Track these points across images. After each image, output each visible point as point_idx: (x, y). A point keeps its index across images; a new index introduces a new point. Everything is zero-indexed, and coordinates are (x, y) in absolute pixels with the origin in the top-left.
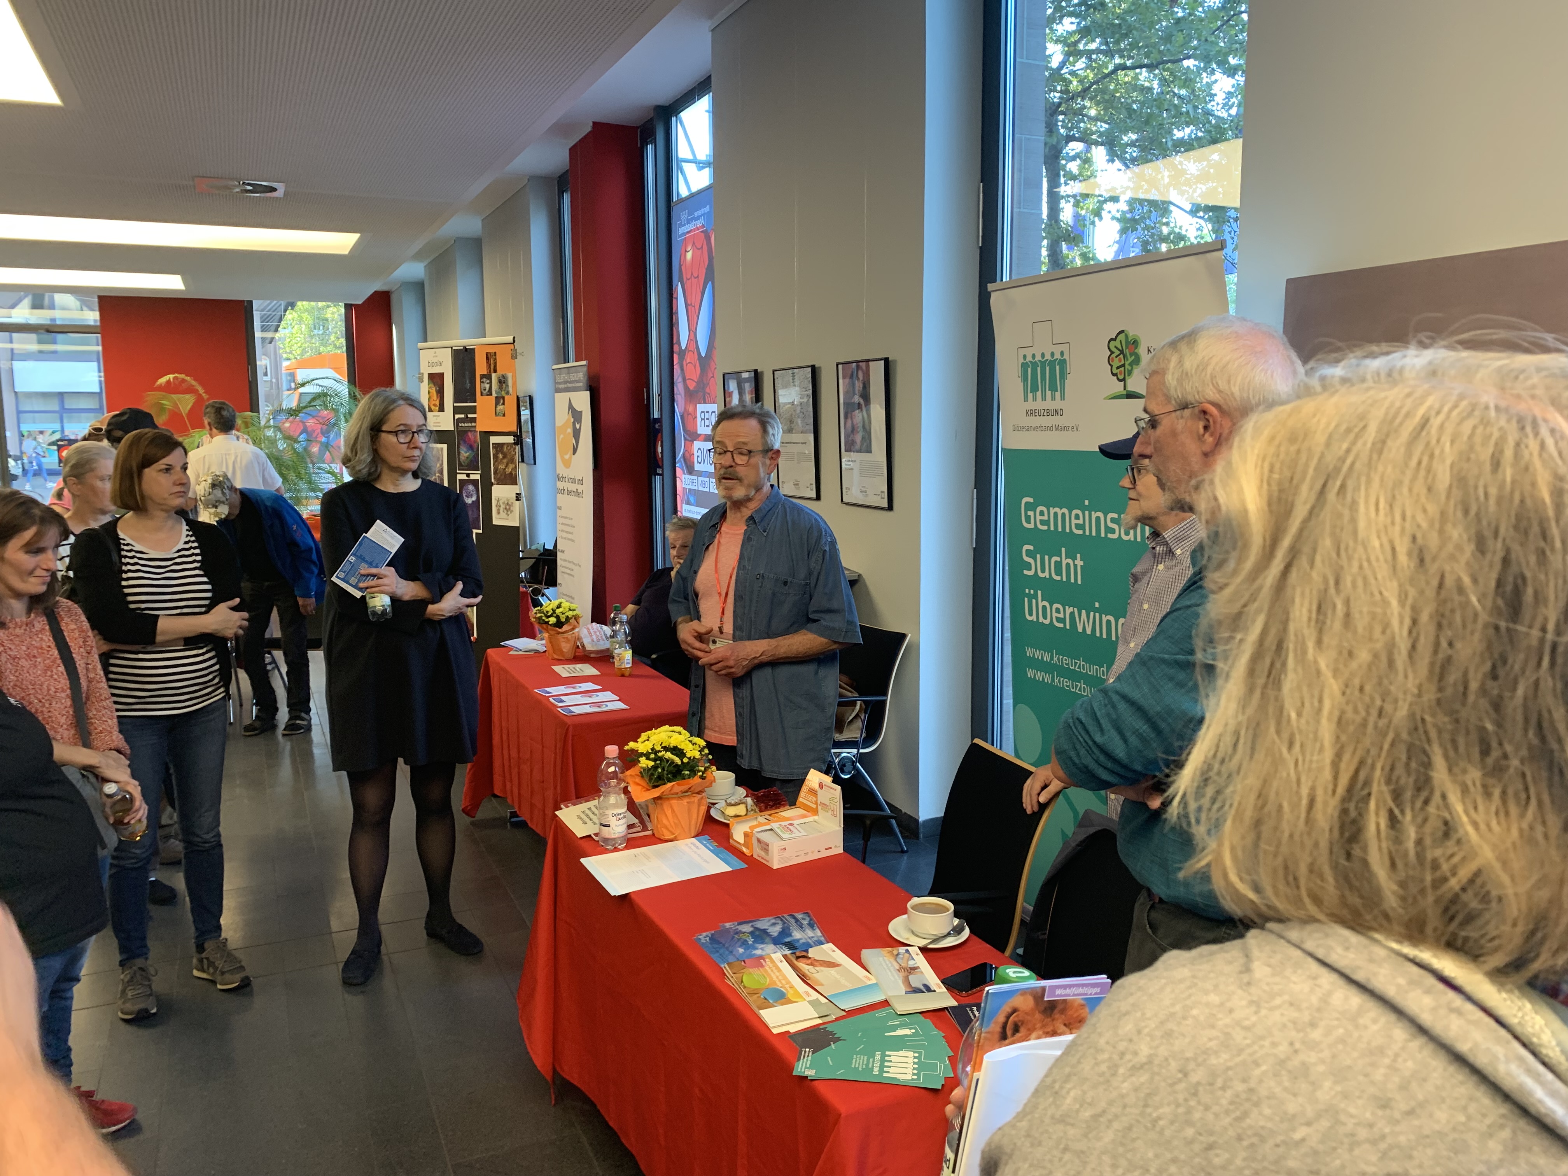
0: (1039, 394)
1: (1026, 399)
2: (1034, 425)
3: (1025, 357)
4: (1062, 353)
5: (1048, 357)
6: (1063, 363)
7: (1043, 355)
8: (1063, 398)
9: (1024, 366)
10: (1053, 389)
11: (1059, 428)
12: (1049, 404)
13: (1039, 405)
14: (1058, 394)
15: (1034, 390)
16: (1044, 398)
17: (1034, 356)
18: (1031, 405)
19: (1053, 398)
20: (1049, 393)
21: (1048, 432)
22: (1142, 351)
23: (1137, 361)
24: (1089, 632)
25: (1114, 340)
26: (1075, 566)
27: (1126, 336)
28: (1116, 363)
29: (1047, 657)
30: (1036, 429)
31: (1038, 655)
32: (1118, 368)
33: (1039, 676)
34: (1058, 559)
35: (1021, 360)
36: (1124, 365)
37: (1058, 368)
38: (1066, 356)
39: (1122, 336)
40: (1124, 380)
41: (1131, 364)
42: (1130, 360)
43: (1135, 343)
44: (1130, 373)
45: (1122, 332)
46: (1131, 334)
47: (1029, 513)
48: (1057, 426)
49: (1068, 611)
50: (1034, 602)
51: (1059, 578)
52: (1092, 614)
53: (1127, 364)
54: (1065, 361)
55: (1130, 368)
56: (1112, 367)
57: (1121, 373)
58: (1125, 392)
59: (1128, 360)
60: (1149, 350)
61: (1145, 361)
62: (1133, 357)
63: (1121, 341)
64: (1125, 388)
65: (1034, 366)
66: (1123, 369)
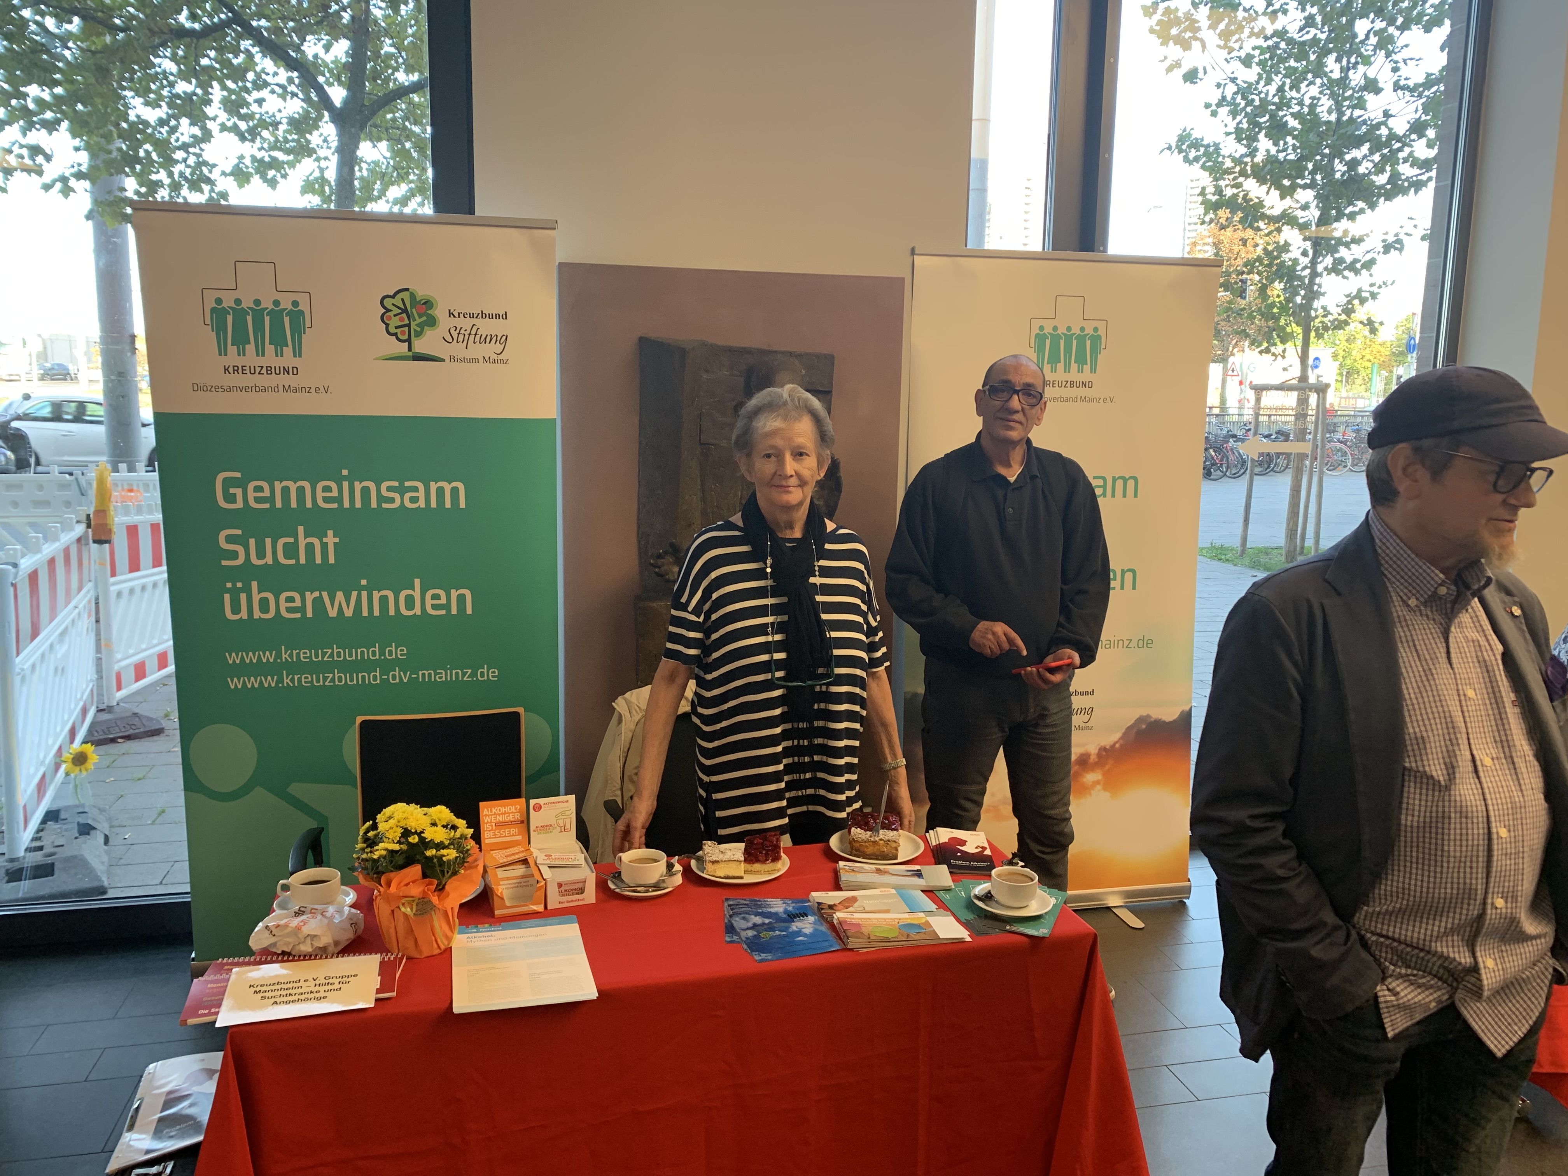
0: (250, 347)
1: (223, 352)
2: (241, 385)
3: (219, 302)
4: (296, 303)
5: (267, 305)
6: (297, 314)
7: (257, 302)
8: (298, 355)
9: (218, 312)
10: (279, 344)
11: (291, 390)
12: (271, 361)
13: (253, 361)
14: (288, 350)
15: (240, 341)
16: (260, 353)
17: (238, 301)
18: (236, 360)
19: (279, 354)
20: (270, 348)
21: (269, 394)
22: (440, 312)
23: (432, 322)
24: (349, 613)
25: (393, 297)
26: (324, 546)
27: (413, 296)
28: (394, 322)
29: (268, 657)
30: (244, 389)
31: (251, 657)
32: (396, 328)
33: (253, 682)
34: (292, 540)
35: (210, 304)
36: (409, 325)
37: (287, 319)
38: (303, 306)
39: (405, 295)
40: (409, 341)
41: (421, 325)
42: (418, 321)
43: (428, 304)
44: (419, 334)
45: (407, 290)
46: (421, 293)
47: (232, 491)
48: (287, 387)
49: (310, 597)
50: (243, 596)
51: (293, 562)
52: (354, 594)
53: (413, 324)
54: (302, 313)
55: (418, 329)
56: (387, 325)
57: (403, 333)
58: (410, 354)
59: (414, 320)
60: (450, 314)
61: (445, 323)
62: (425, 318)
63: (403, 300)
64: (410, 349)
65: (240, 314)
66: (406, 329)
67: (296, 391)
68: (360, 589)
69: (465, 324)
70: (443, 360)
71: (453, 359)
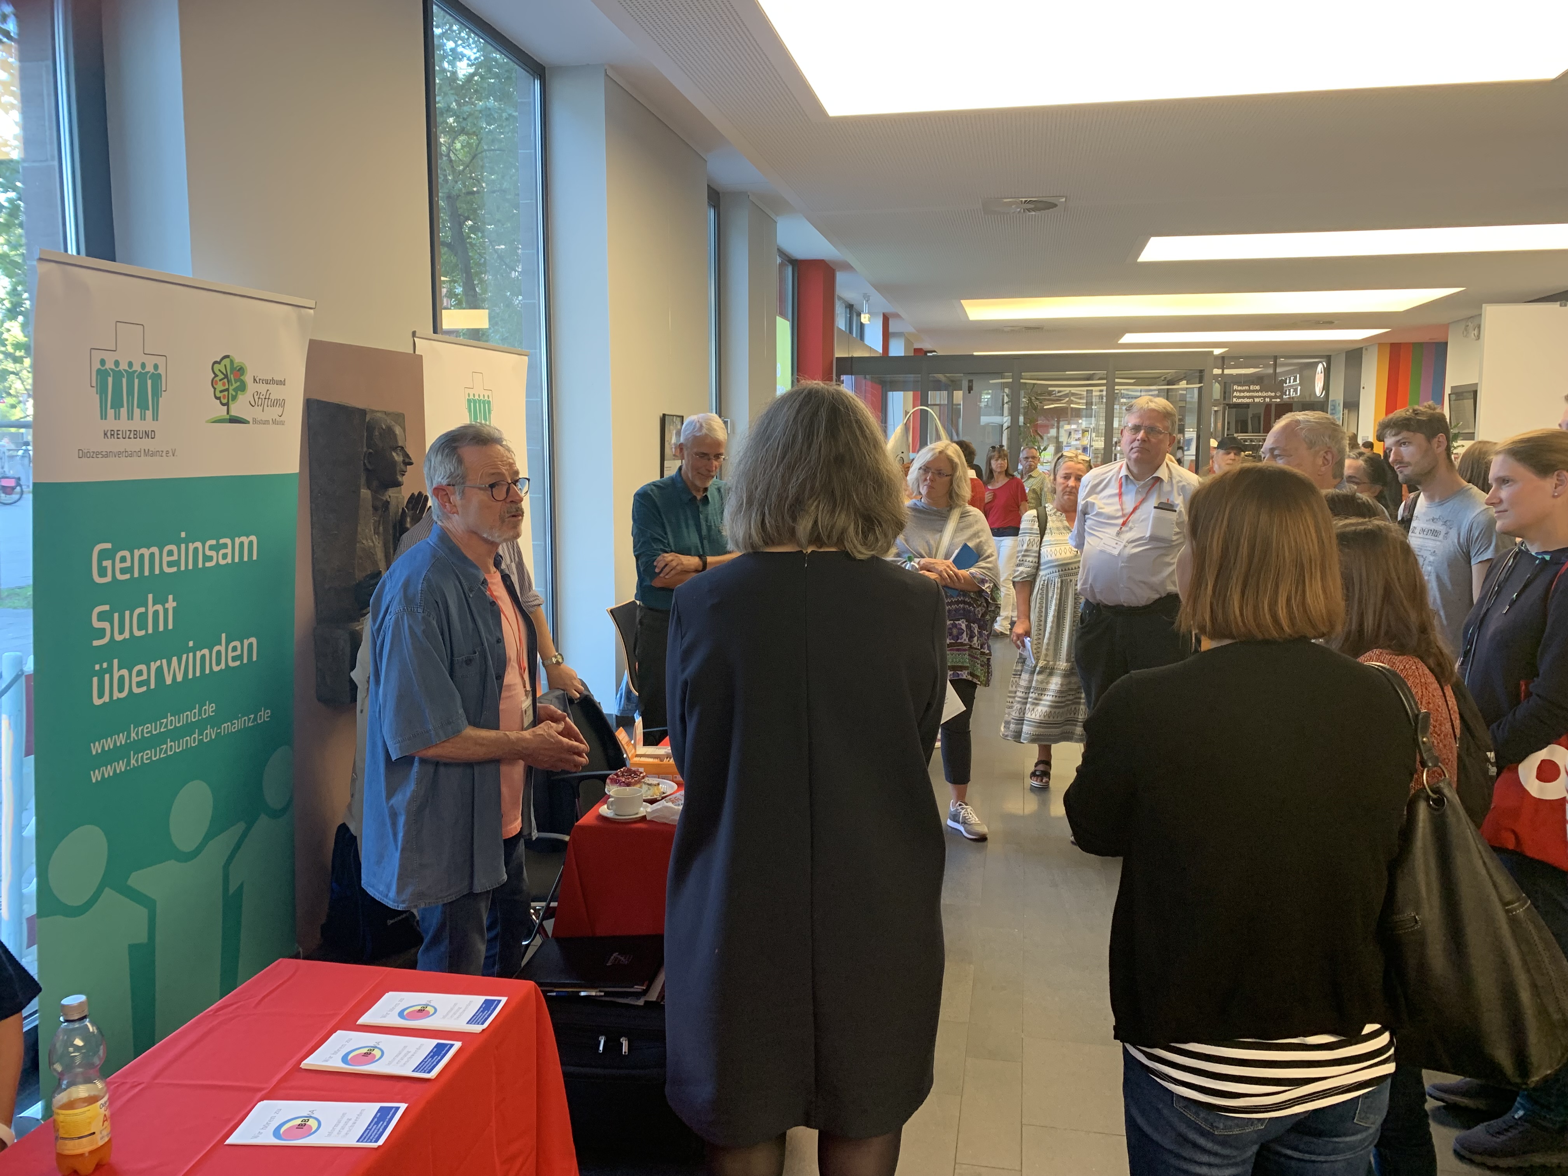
0: (124, 411)
1: (103, 416)
2: (115, 450)
3: (103, 362)
4: (156, 367)
5: (137, 367)
6: (157, 378)
7: (130, 364)
8: (155, 417)
9: (102, 374)
10: (143, 406)
11: (147, 453)
12: (137, 424)
13: (124, 424)
14: (149, 413)
15: (117, 404)
16: (130, 416)
17: (117, 363)
18: (111, 423)
19: (143, 417)
20: (137, 412)
21: (135, 459)
22: (248, 378)
23: (242, 387)
24: (179, 679)
25: (219, 363)
26: (166, 611)
27: (232, 362)
28: (220, 387)
29: (121, 739)
30: (119, 454)
31: (109, 744)
32: (221, 392)
33: (109, 771)
34: (143, 610)
35: (97, 365)
36: (227, 390)
37: (149, 382)
38: (161, 371)
39: (226, 362)
40: (227, 404)
41: (236, 390)
42: (235, 385)
43: (241, 370)
44: (234, 398)
45: (227, 357)
46: (238, 360)
47: (105, 563)
48: (147, 451)
49: (154, 666)
50: (107, 676)
51: (143, 633)
52: (185, 656)
53: (231, 388)
54: (160, 375)
55: (234, 393)
56: (215, 389)
57: (224, 396)
58: (228, 417)
59: (232, 385)
60: (255, 380)
61: (251, 387)
62: (238, 384)
63: (225, 366)
64: (228, 413)
65: (118, 375)
66: (226, 393)
67: (153, 454)
68: (188, 650)
69: (262, 388)
70: (248, 422)
71: (255, 421)
